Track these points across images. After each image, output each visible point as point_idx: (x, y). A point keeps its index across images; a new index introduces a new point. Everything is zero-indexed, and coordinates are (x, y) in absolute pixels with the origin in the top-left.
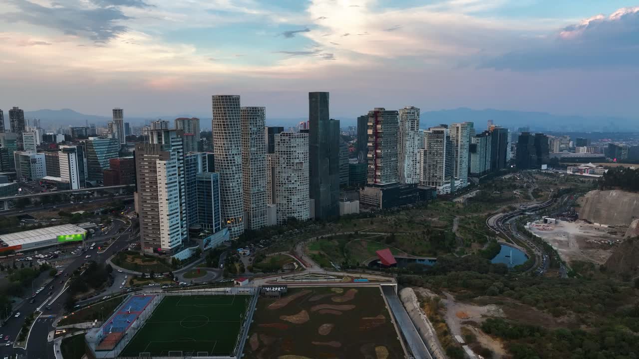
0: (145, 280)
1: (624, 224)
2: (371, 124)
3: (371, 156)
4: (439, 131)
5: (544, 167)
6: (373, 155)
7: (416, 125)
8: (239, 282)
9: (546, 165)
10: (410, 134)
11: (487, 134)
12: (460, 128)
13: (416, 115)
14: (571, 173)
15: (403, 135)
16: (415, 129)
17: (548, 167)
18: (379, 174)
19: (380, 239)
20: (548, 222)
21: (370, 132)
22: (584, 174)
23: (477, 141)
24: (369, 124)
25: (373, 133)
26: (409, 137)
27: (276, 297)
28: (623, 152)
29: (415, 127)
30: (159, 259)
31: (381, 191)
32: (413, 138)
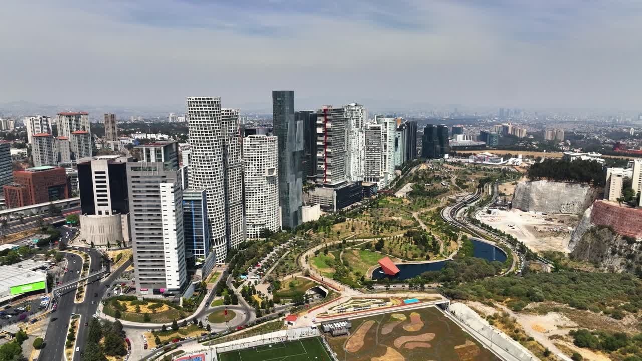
0: (169, 335)
1: (554, 211)
2: (321, 122)
3: (321, 155)
4: (376, 127)
5: (446, 156)
6: (323, 155)
7: (360, 122)
8: (291, 322)
9: (448, 155)
10: (355, 131)
11: (404, 127)
12: (388, 123)
13: (360, 112)
14: (473, 161)
15: (348, 133)
16: (360, 126)
17: (449, 156)
18: (330, 174)
19: (368, 246)
20: (492, 212)
21: (320, 130)
22: (484, 162)
23: (398, 135)
24: (318, 122)
25: (323, 131)
26: (354, 135)
27: (345, 334)
28: (495, 139)
29: (360, 124)
30: (168, 303)
31: (335, 192)
32: (358, 135)
